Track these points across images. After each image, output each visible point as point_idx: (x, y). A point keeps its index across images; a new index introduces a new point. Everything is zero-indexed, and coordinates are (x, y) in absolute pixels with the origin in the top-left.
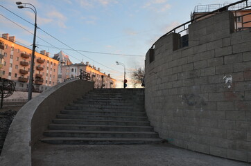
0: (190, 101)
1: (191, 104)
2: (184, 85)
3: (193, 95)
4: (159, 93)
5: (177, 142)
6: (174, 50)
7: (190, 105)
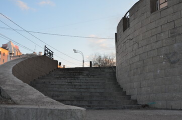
0: (172, 59)
1: (174, 62)
2: (165, 45)
3: (175, 53)
4: (137, 59)
5: (160, 104)
6: (151, 13)
7: (172, 63)
